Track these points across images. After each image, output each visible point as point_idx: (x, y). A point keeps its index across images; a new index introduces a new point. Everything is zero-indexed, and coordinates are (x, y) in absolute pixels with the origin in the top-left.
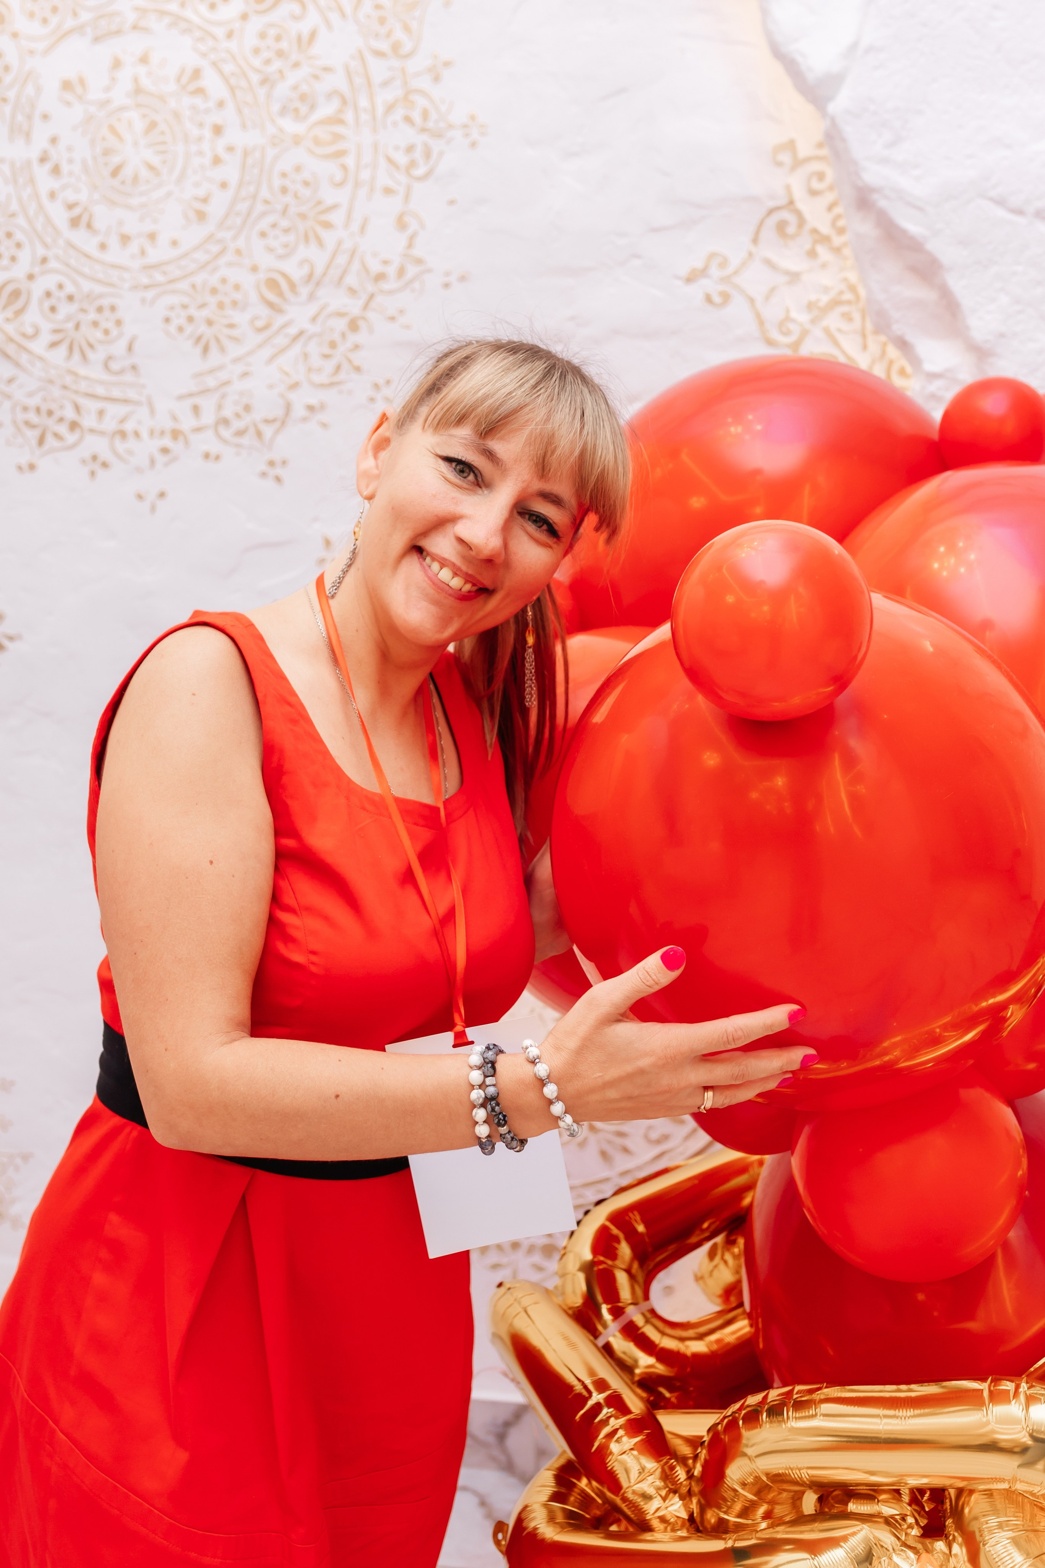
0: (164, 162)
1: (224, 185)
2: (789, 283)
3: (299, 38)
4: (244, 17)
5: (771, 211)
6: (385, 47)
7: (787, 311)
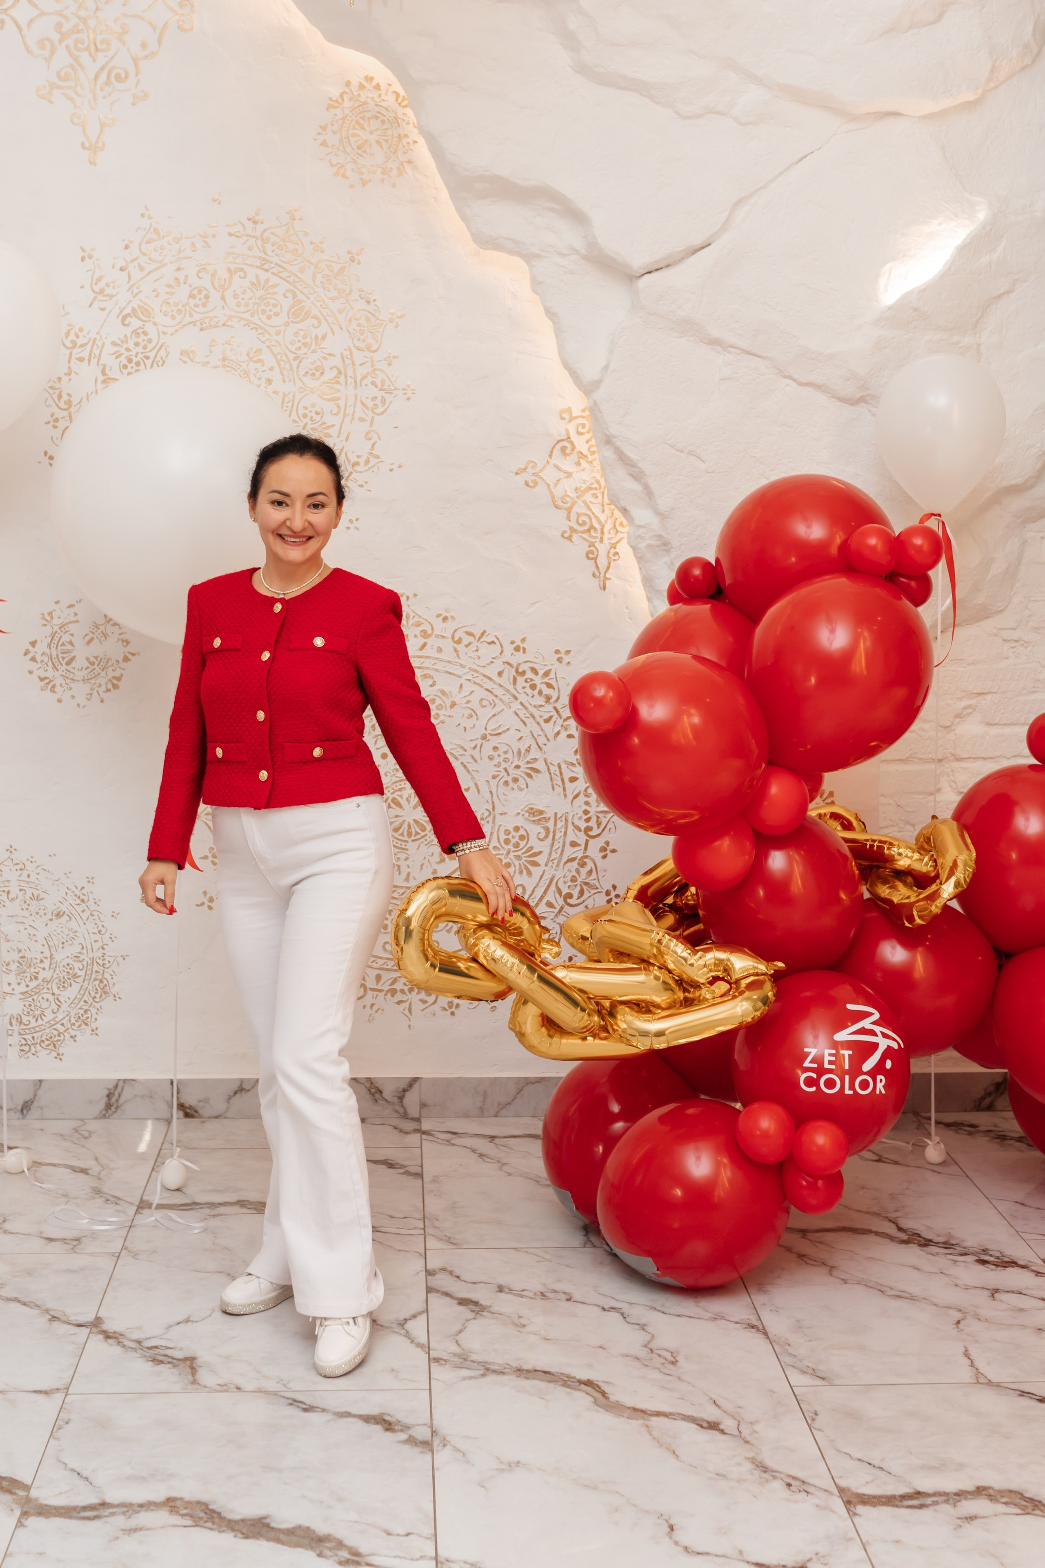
2: (566, 477)
3: (317, 337)
4: (287, 325)
5: (558, 442)
6: (362, 345)
7: (566, 491)
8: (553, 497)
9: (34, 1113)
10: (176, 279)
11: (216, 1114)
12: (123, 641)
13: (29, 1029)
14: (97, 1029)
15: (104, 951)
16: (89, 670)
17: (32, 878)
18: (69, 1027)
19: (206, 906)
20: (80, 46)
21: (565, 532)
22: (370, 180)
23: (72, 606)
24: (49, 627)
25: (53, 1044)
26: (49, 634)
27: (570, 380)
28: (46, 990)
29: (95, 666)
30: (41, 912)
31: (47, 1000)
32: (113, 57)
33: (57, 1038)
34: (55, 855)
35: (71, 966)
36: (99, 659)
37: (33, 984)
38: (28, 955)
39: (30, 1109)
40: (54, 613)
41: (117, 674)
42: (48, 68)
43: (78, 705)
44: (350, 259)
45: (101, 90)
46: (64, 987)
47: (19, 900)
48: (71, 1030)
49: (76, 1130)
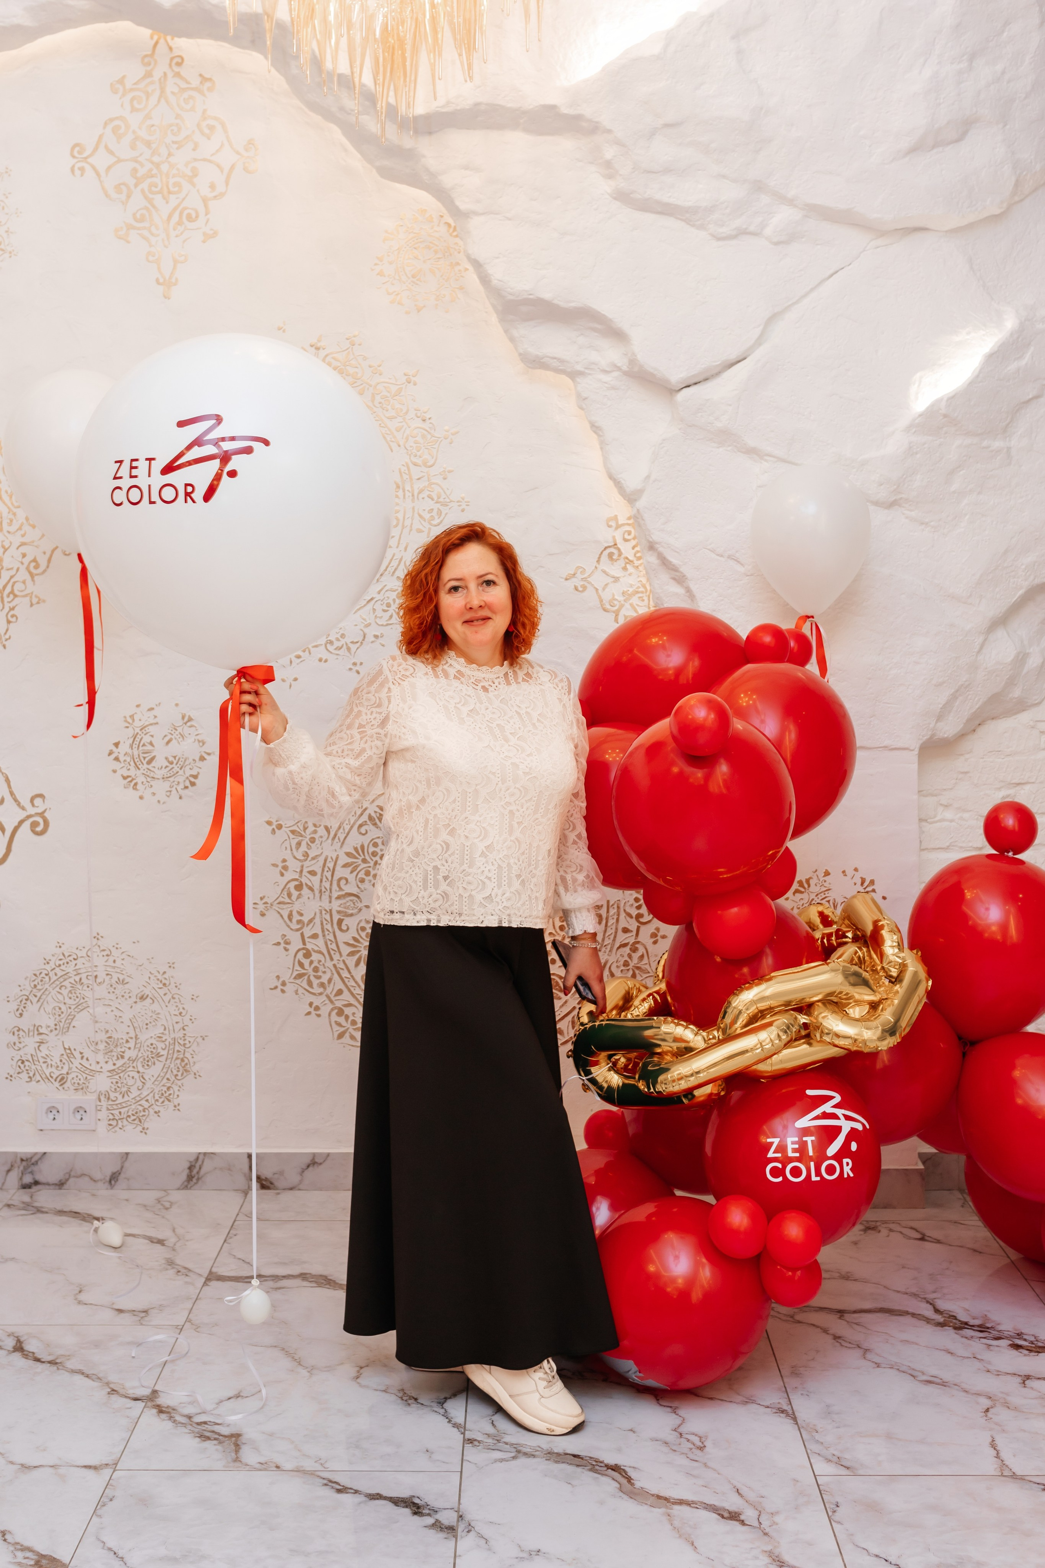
2: (614, 582)
5: (606, 548)
6: (419, 461)
7: (613, 595)
8: (601, 601)
9: (122, 1182)
11: (291, 1186)
12: (199, 741)
13: (117, 1104)
14: (179, 1104)
15: (185, 1032)
16: (168, 769)
17: (118, 964)
18: (153, 1102)
19: (279, 989)
20: (154, 189)
22: (424, 306)
23: (151, 709)
24: (130, 729)
25: (139, 1119)
26: (131, 736)
27: (615, 490)
28: (131, 1069)
29: (174, 765)
30: (127, 996)
31: (133, 1078)
32: (184, 199)
33: (143, 1113)
34: (138, 942)
35: (154, 1046)
36: (177, 758)
37: (120, 1063)
38: (115, 1036)
39: (117, 1180)
40: (135, 717)
41: (194, 773)
42: (125, 210)
43: (159, 802)
44: (407, 380)
45: (174, 230)
46: (148, 1065)
47: (106, 983)
48: (154, 1106)
49: (159, 1201)
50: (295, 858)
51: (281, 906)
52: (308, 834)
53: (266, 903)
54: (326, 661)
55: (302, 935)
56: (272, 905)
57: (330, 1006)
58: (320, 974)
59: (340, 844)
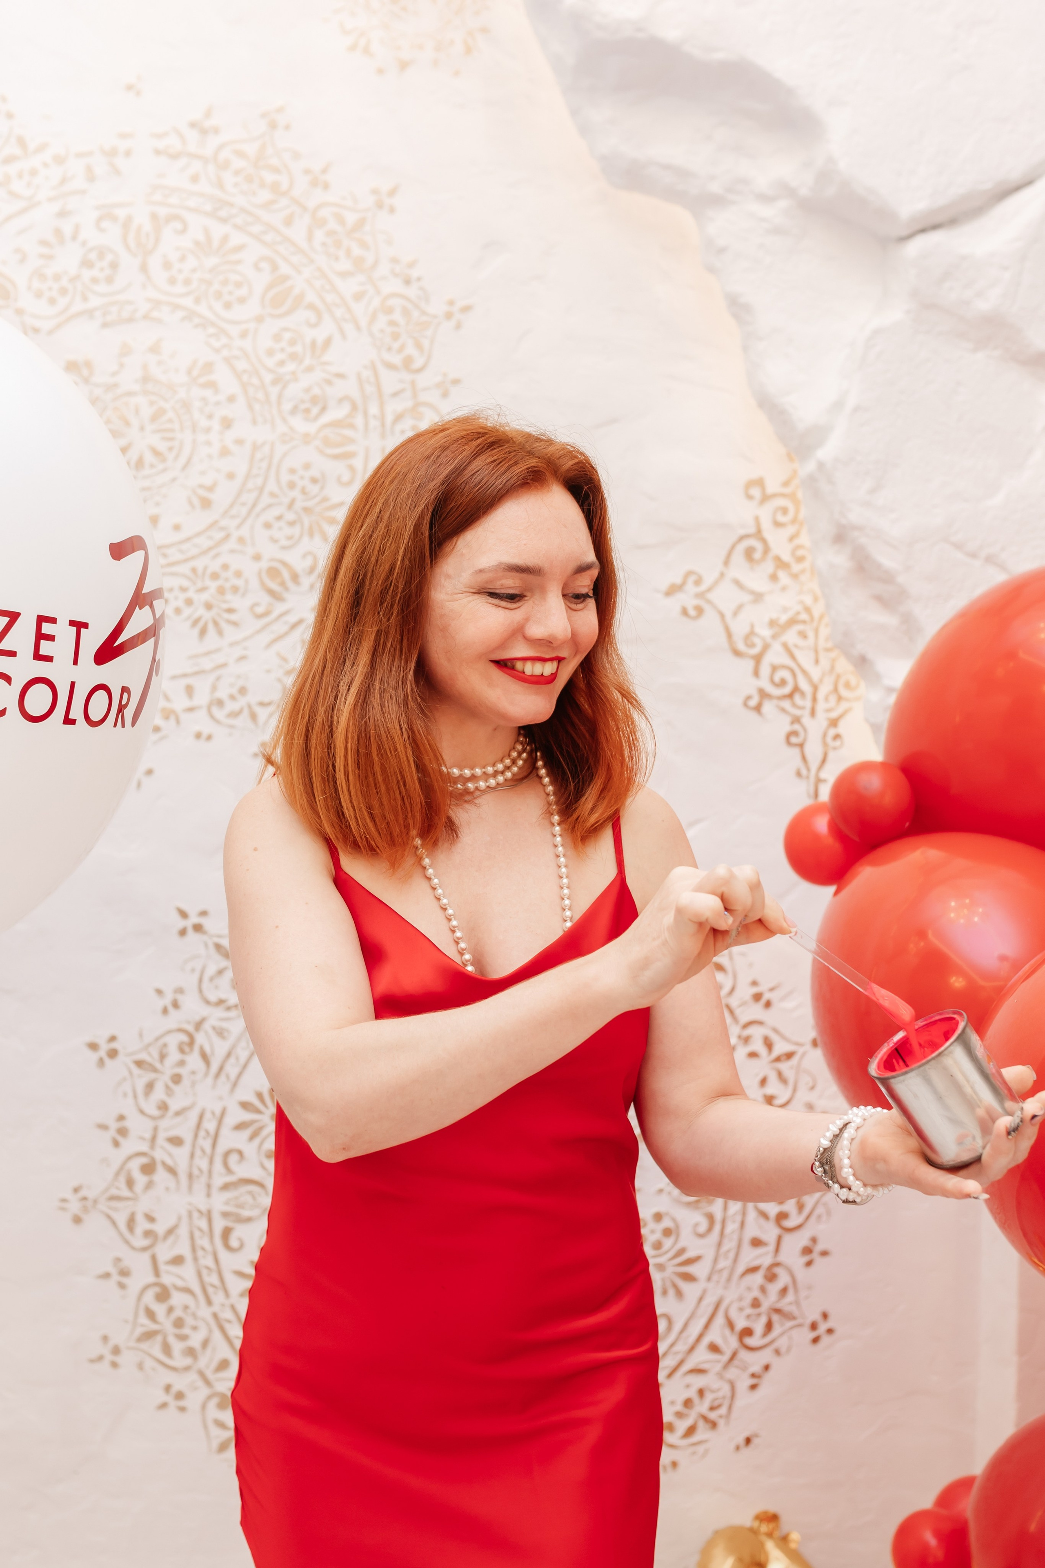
0: (171, 449)
1: (231, 476)
2: (754, 601)
3: (313, 344)
4: (260, 319)
5: (742, 538)
6: (396, 359)
7: (753, 625)
8: (729, 635)
10: (58, 232)
19: (106, 1362)
21: (749, 698)
22: (414, 62)
27: (768, 429)
44: (376, 203)
50: (142, 1112)
51: (114, 1204)
52: (168, 1068)
53: (85, 1199)
54: (209, 738)
55: (154, 1259)
56: (95, 1202)
57: (205, 1392)
58: (186, 1331)
59: (228, 1086)
